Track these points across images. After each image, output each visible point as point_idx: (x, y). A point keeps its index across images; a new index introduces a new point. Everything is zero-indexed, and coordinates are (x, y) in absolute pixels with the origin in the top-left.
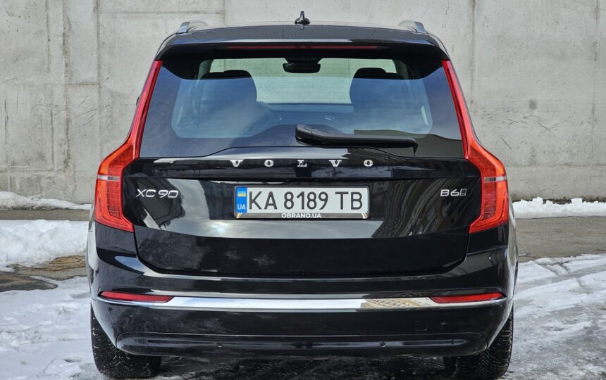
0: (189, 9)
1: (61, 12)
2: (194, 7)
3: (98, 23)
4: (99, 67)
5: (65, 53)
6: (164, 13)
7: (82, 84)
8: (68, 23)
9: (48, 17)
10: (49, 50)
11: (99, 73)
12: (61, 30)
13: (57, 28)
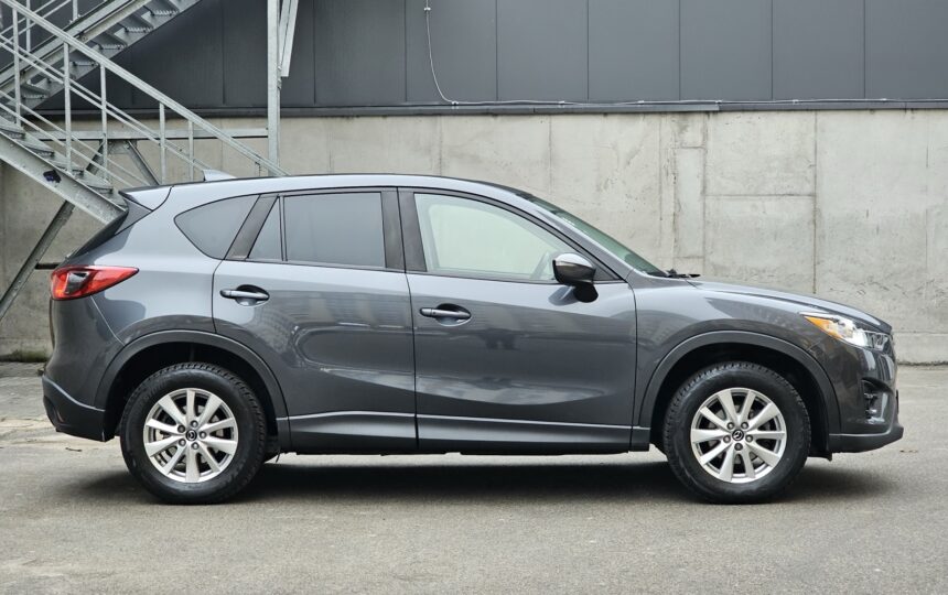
0: (784, 192)
1: (672, 195)
2: (788, 191)
3: (704, 204)
4: (704, 243)
5: (675, 230)
6: (763, 195)
7: (688, 258)
8: (678, 204)
9: (661, 199)
10: (661, 227)
11: (704, 248)
12: (672, 210)
13: (669, 208)
